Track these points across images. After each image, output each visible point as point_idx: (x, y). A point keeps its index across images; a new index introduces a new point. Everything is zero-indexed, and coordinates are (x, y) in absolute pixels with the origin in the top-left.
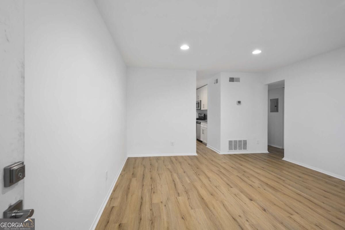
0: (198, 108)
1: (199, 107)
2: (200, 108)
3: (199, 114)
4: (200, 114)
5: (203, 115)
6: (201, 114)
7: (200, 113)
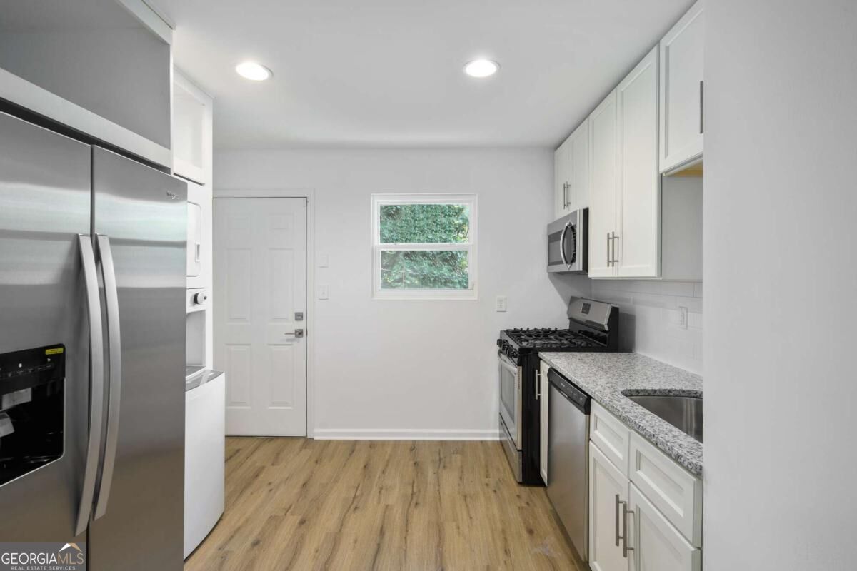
0: (564, 267)
1: (574, 260)
2: (578, 265)
3: (572, 300)
4: (580, 305)
5: (601, 317)
6: (586, 308)
7: (577, 294)
